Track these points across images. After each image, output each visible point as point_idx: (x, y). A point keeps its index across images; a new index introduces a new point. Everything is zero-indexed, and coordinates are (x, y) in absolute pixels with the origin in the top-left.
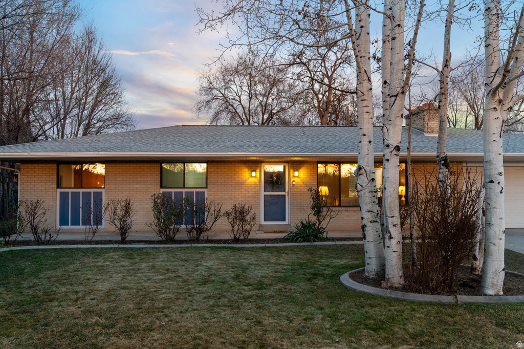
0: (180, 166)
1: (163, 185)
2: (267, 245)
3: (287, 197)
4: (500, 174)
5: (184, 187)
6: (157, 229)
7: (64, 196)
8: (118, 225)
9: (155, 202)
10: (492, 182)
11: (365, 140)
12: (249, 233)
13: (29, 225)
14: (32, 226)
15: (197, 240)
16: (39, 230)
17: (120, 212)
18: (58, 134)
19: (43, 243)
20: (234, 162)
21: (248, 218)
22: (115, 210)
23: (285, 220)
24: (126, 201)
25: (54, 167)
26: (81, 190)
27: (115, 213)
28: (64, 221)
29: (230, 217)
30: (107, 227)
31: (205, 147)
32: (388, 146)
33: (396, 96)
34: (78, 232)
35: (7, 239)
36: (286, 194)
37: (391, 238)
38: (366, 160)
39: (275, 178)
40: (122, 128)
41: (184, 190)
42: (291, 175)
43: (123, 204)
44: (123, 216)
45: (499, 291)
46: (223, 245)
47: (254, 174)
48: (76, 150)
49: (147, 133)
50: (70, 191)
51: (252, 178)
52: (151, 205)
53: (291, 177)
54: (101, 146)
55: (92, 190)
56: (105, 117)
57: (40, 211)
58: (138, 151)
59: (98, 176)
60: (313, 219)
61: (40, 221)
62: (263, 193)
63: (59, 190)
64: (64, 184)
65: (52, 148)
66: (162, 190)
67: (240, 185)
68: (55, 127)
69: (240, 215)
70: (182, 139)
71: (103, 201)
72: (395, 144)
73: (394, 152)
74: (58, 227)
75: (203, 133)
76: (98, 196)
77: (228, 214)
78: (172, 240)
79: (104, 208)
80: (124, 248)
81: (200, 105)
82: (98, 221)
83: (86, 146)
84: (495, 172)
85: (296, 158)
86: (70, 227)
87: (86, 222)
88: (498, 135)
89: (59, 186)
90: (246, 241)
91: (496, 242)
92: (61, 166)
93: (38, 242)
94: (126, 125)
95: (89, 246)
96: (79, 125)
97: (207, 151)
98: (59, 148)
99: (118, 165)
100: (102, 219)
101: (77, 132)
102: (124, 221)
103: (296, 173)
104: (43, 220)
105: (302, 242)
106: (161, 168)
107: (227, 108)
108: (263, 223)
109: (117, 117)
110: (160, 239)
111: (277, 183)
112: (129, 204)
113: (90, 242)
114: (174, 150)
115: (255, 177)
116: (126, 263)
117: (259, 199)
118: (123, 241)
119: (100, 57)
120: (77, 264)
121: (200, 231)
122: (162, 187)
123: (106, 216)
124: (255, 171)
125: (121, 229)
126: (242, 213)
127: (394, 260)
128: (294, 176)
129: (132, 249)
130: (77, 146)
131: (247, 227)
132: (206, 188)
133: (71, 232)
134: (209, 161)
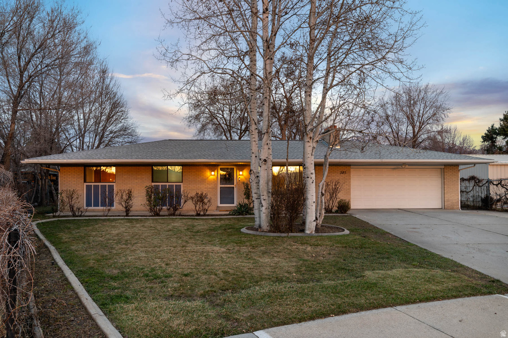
0: (165, 168)
1: (154, 181)
2: (216, 217)
3: (235, 189)
4: (312, 174)
5: (168, 182)
6: (148, 208)
7: (89, 188)
8: (124, 206)
9: (147, 191)
10: (308, 177)
11: (254, 156)
12: (207, 211)
13: (68, 205)
14: (70, 205)
15: (174, 215)
16: (75, 209)
17: (125, 197)
18: (80, 143)
19: (77, 216)
20: (200, 165)
21: (206, 201)
22: (122, 195)
23: (234, 203)
24: (129, 190)
25: (82, 168)
26: (100, 184)
27: (122, 198)
28: (88, 204)
29: (194, 200)
30: (118, 207)
31: (180, 156)
32: (260, 159)
33: (264, 134)
34: (99, 211)
35: (54, 214)
36: (235, 187)
37: (262, 206)
38: (254, 166)
39: (227, 176)
40: (129, 137)
41: (167, 184)
42: (238, 174)
43: (127, 192)
44: (127, 200)
45: (312, 232)
46: (189, 217)
47: (213, 173)
48: (96, 158)
49: (144, 146)
50: (93, 184)
51: (212, 175)
52: (144, 193)
53: (238, 175)
54: (113, 155)
55: (107, 184)
56: (115, 130)
57: (75, 196)
58: (137, 159)
59: (111, 175)
60: (246, 201)
61: (75, 203)
62: (219, 186)
63: (85, 184)
64: (88, 180)
65: (81, 157)
66: (153, 184)
67: (204, 180)
68: (78, 140)
69: (200, 199)
70: (167, 150)
71: (115, 190)
72: (264, 158)
73: (263, 162)
74: (85, 208)
75: (181, 146)
76: (111, 188)
77: (192, 198)
78: (158, 215)
79: (115, 195)
80: (128, 219)
81: (191, 119)
82: (111, 204)
83: (103, 155)
84: (309, 173)
85: (241, 163)
86: (92, 208)
87: (103, 204)
88: (311, 154)
89: (85, 181)
90: (204, 215)
91: (310, 207)
92: (87, 168)
93: (74, 215)
94: (131, 135)
95: (106, 218)
96: (96, 136)
97: (181, 159)
98: (86, 157)
99: (124, 167)
100: (113, 201)
101: (94, 143)
102: (128, 203)
103: (241, 173)
104: (77, 202)
105: (238, 215)
106: (152, 169)
107: (212, 120)
108: (220, 205)
109: (124, 129)
110: (151, 214)
111: (229, 179)
112: (131, 192)
113: (106, 216)
114: (160, 158)
115: (214, 175)
116: (128, 224)
117: (217, 189)
118: (127, 215)
119: (111, 86)
120: (100, 225)
121: (176, 209)
122: (153, 182)
123: (116, 200)
124: (214, 171)
125: (126, 207)
126: (201, 197)
127: (264, 217)
128: (240, 175)
129: (132, 219)
130: (97, 155)
131: (206, 207)
132: (182, 182)
133: (93, 211)
134: (183, 165)
